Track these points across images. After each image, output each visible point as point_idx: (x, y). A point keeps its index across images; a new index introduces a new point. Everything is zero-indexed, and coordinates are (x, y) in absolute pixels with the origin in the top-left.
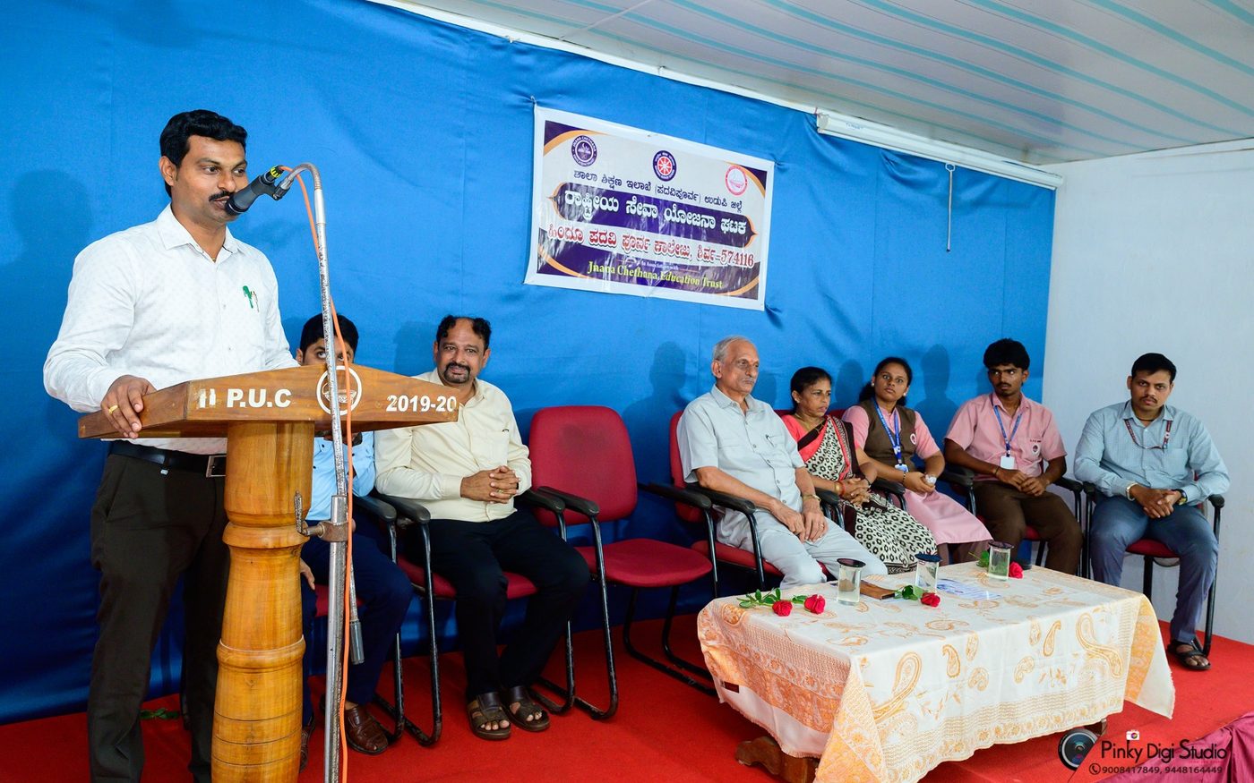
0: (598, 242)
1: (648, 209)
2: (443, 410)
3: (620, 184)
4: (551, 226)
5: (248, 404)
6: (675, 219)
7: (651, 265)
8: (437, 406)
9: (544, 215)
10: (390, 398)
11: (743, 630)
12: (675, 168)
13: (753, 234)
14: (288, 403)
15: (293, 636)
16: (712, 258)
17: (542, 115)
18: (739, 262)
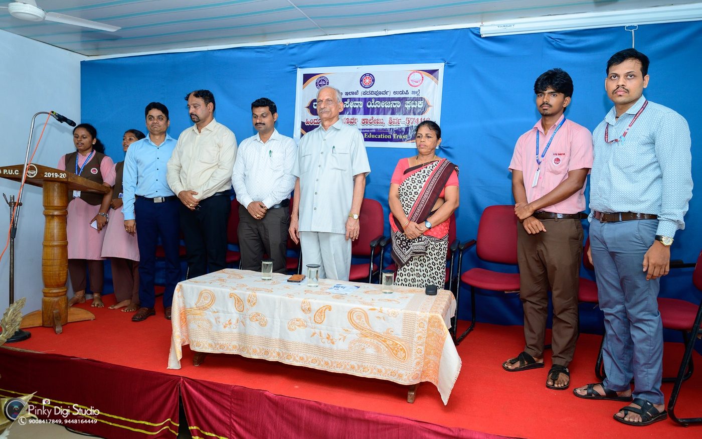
1: (357, 104)
4: (307, 119)
5: (8, 173)
6: (374, 106)
8: (60, 176)
9: (302, 115)
10: (45, 173)
12: (374, 80)
13: (429, 106)
14: (18, 173)
16: (399, 123)
17: (301, 72)
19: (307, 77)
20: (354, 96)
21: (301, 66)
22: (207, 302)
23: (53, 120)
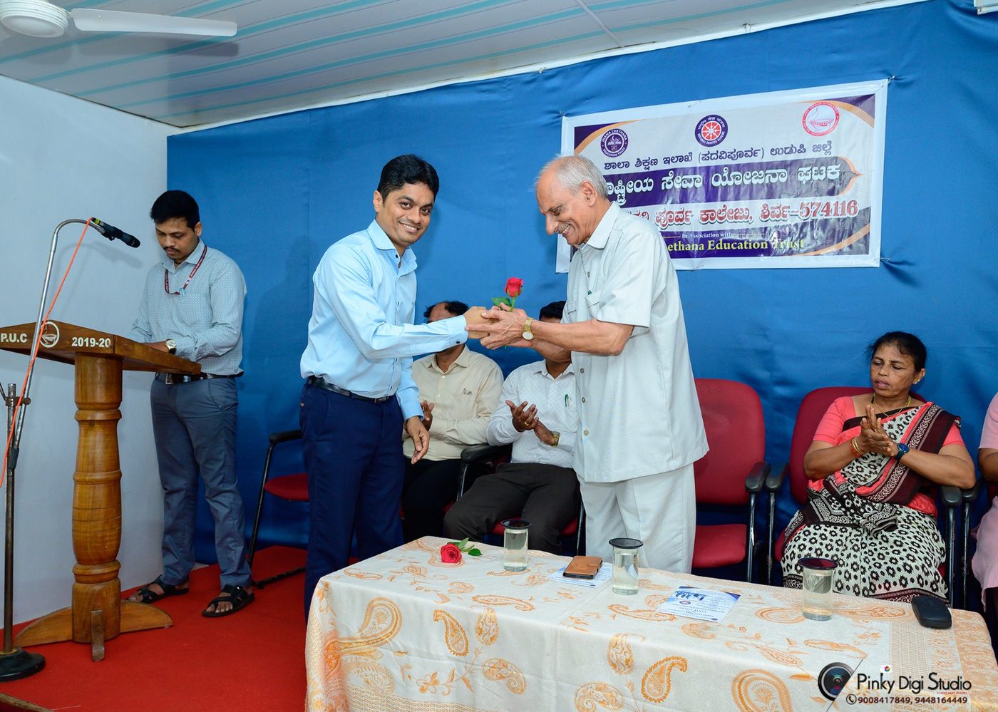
1: (690, 180)
2: (103, 346)
3: (655, 163)
5: (9, 341)
6: (727, 183)
8: (99, 344)
10: (73, 339)
12: (725, 129)
13: (854, 175)
14: (26, 340)
16: (784, 216)
17: (570, 124)
18: (831, 213)
19: (582, 134)
20: (684, 165)
21: (570, 111)
22: (384, 626)
23: (96, 236)
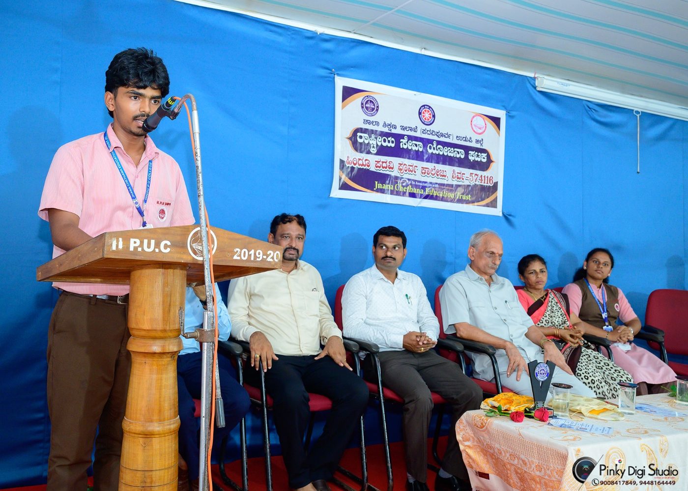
0: (381, 168)
1: (416, 145)
2: (271, 260)
3: (395, 128)
4: (348, 157)
5: (143, 249)
6: (435, 152)
7: (419, 184)
8: (267, 257)
9: (343, 150)
10: (235, 250)
11: (489, 432)
12: (434, 116)
13: (492, 162)
14: (168, 250)
15: (172, 414)
16: (463, 179)
17: (341, 82)
18: (483, 182)
19: (349, 92)
20: (413, 134)
21: (341, 72)
